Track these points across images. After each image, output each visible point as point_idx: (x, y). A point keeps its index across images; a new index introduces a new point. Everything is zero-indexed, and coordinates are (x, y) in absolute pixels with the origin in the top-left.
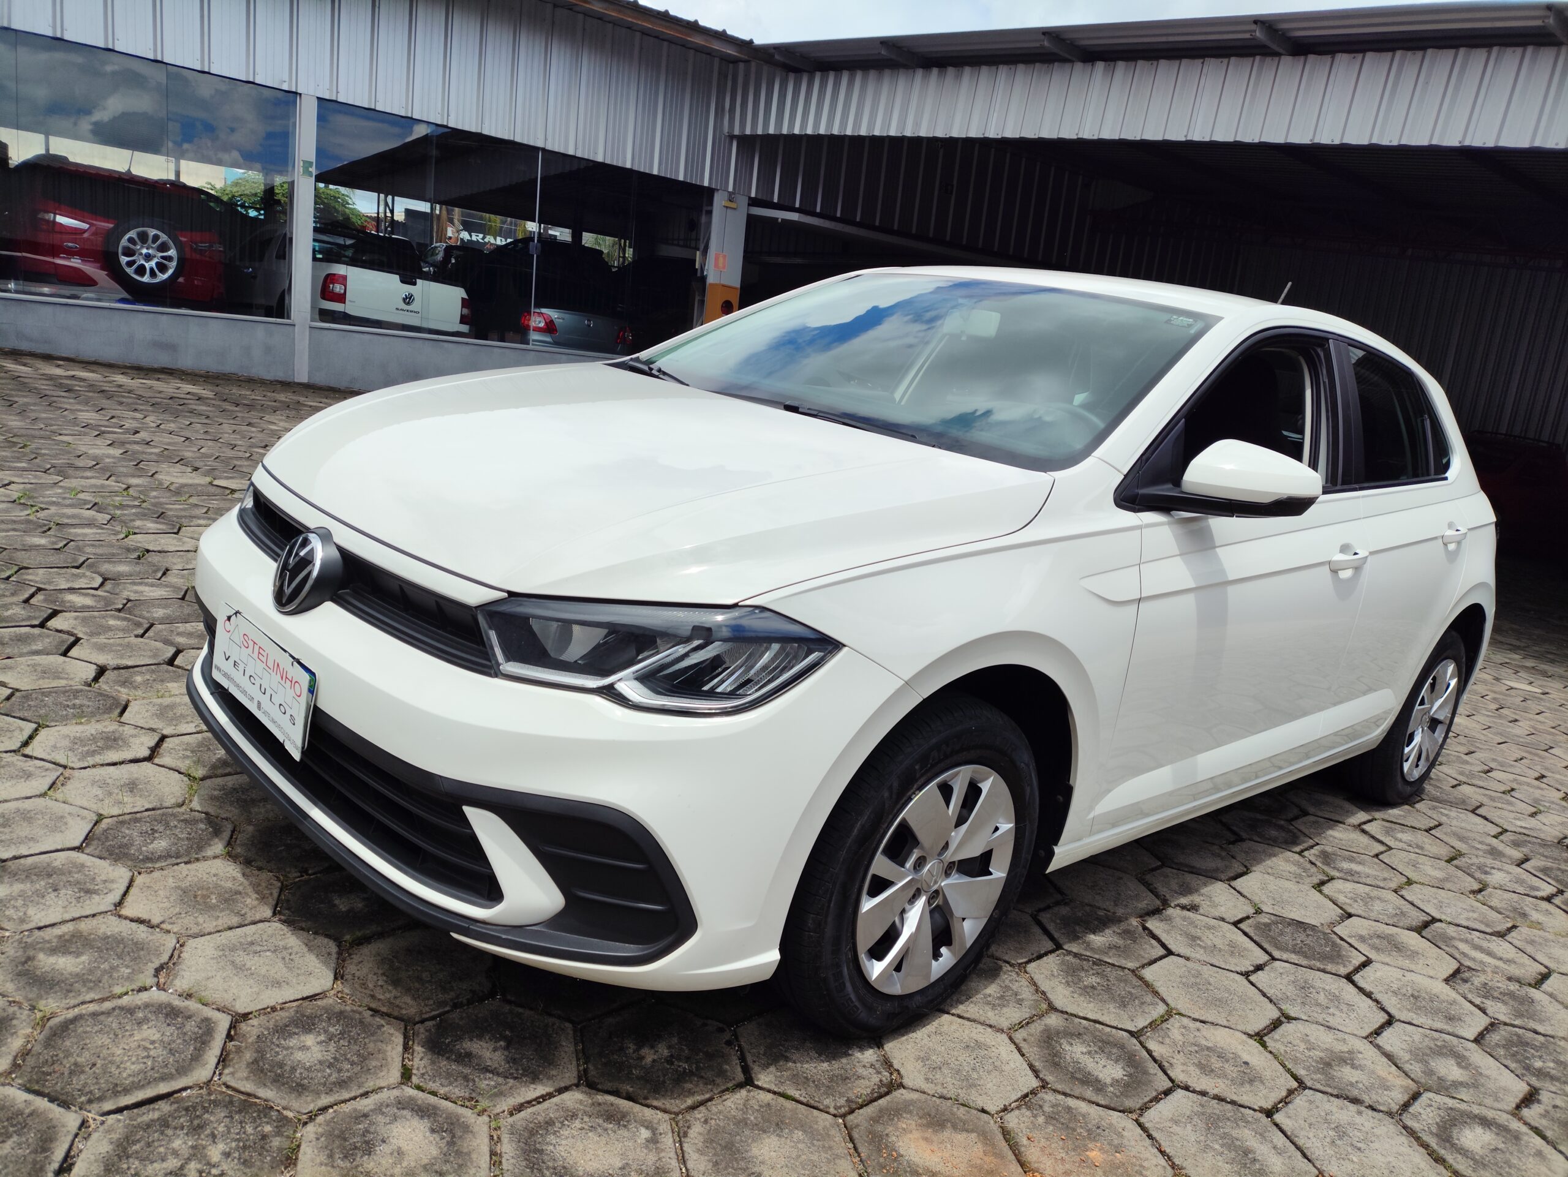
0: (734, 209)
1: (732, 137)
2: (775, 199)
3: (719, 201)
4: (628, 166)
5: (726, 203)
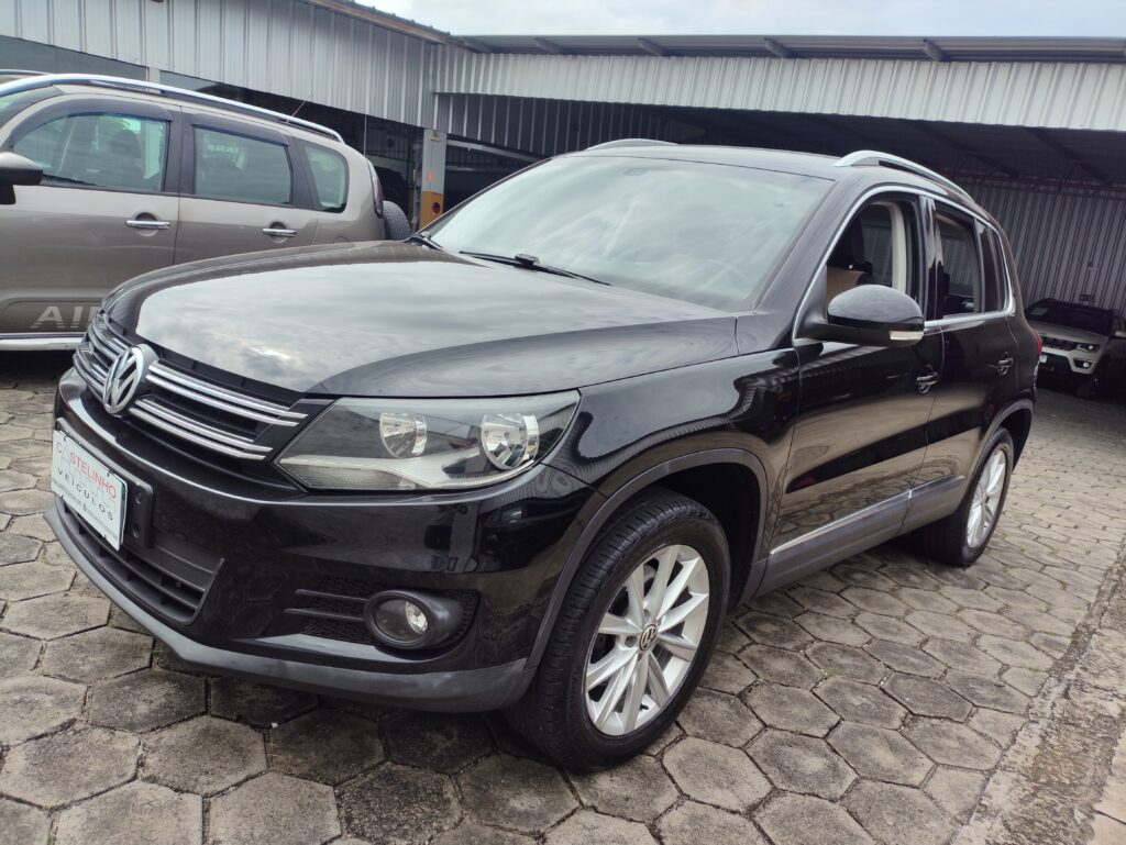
0: (438, 141)
1: (435, 94)
2: (465, 135)
3: (428, 136)
4: (367, 113)
5: (432, 137)
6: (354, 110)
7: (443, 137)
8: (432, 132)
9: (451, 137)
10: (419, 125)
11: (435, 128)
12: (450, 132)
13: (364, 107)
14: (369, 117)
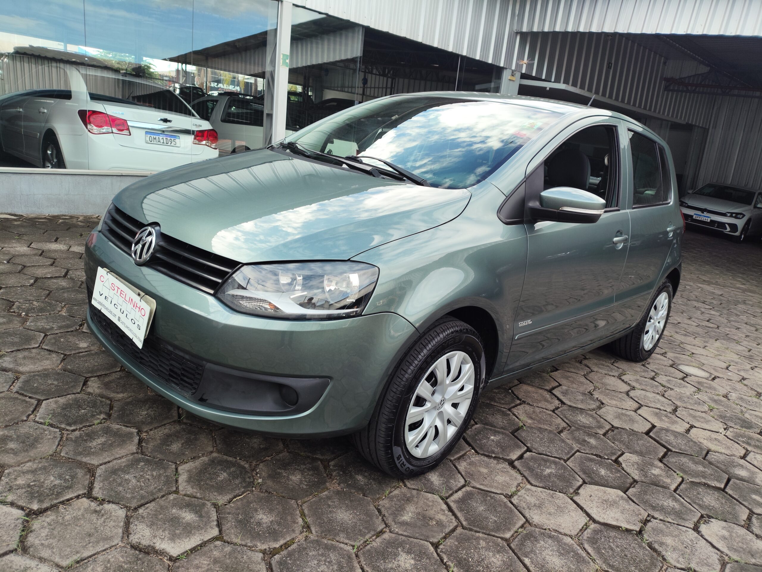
0: (514, 81)
1: (517, 33)
2: (534, 74)
3: (506, 75)
4: (464, 54)
5: (510, 77)
6: (454, 52)
7: (518, 75)
8: (510, 72)
9: (524, 76)
10: (502, 65)
11: (513, 68)
12: (524, 71)
13: (463, 48)
14: (464, 58)
